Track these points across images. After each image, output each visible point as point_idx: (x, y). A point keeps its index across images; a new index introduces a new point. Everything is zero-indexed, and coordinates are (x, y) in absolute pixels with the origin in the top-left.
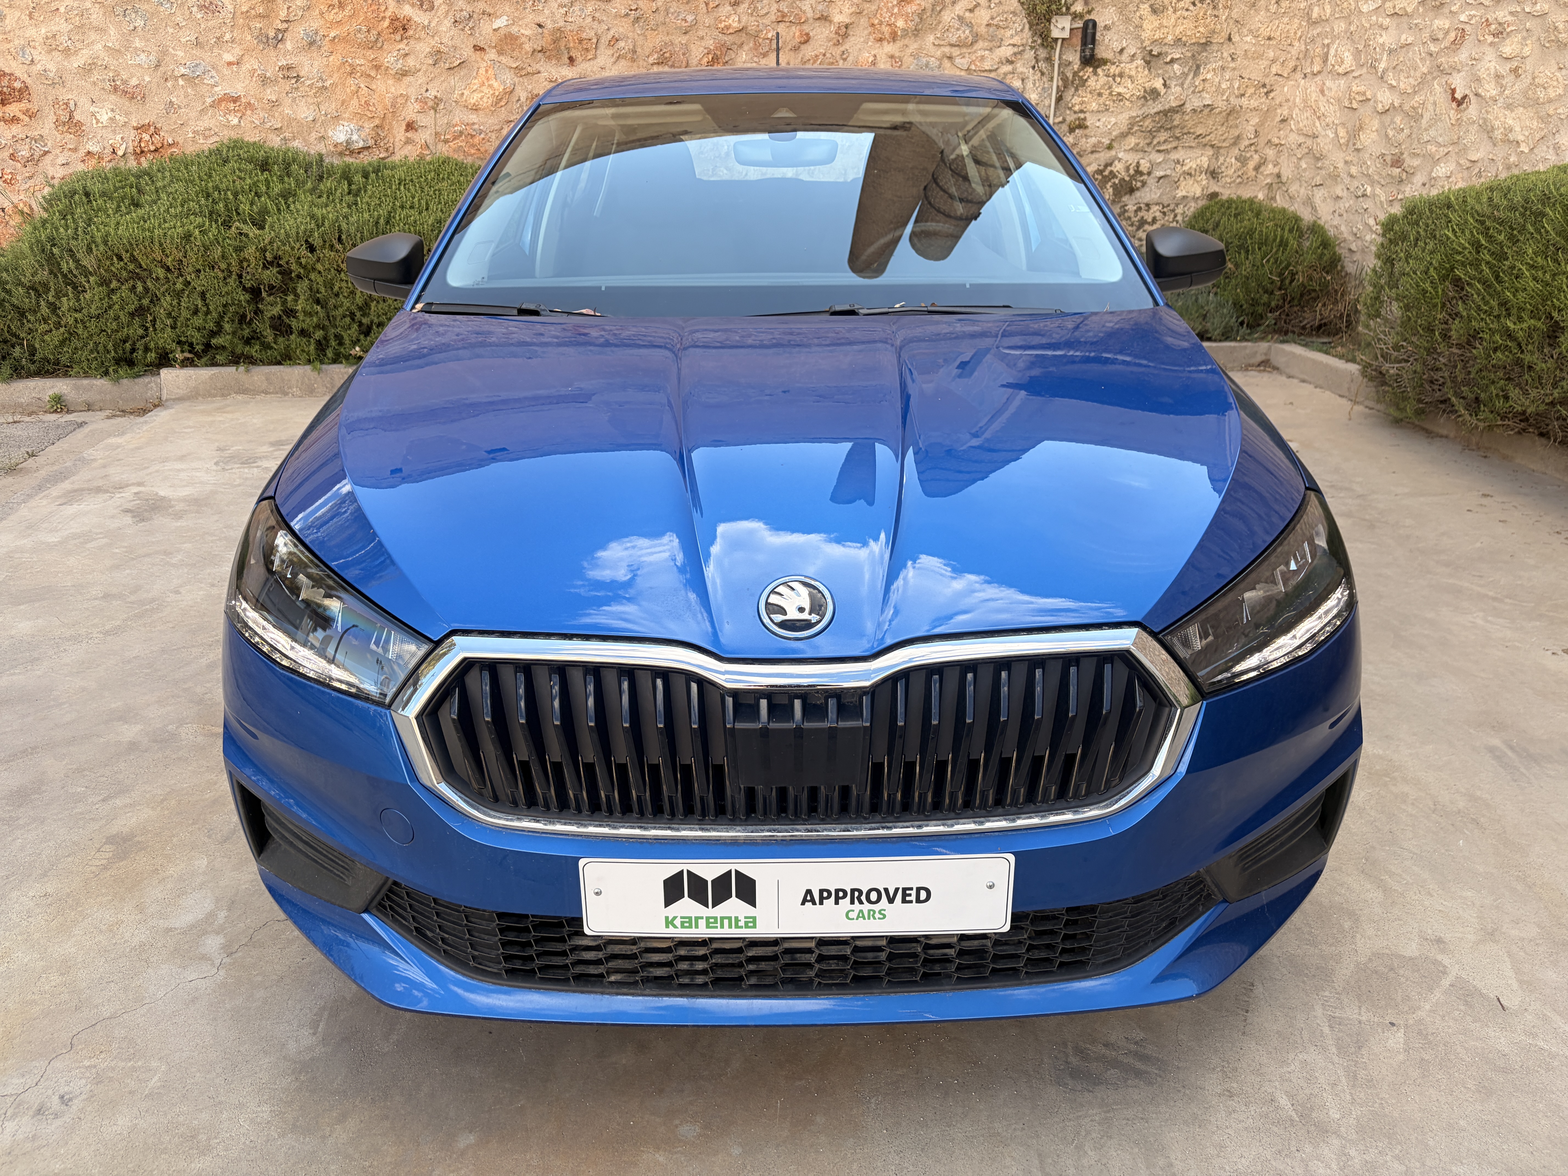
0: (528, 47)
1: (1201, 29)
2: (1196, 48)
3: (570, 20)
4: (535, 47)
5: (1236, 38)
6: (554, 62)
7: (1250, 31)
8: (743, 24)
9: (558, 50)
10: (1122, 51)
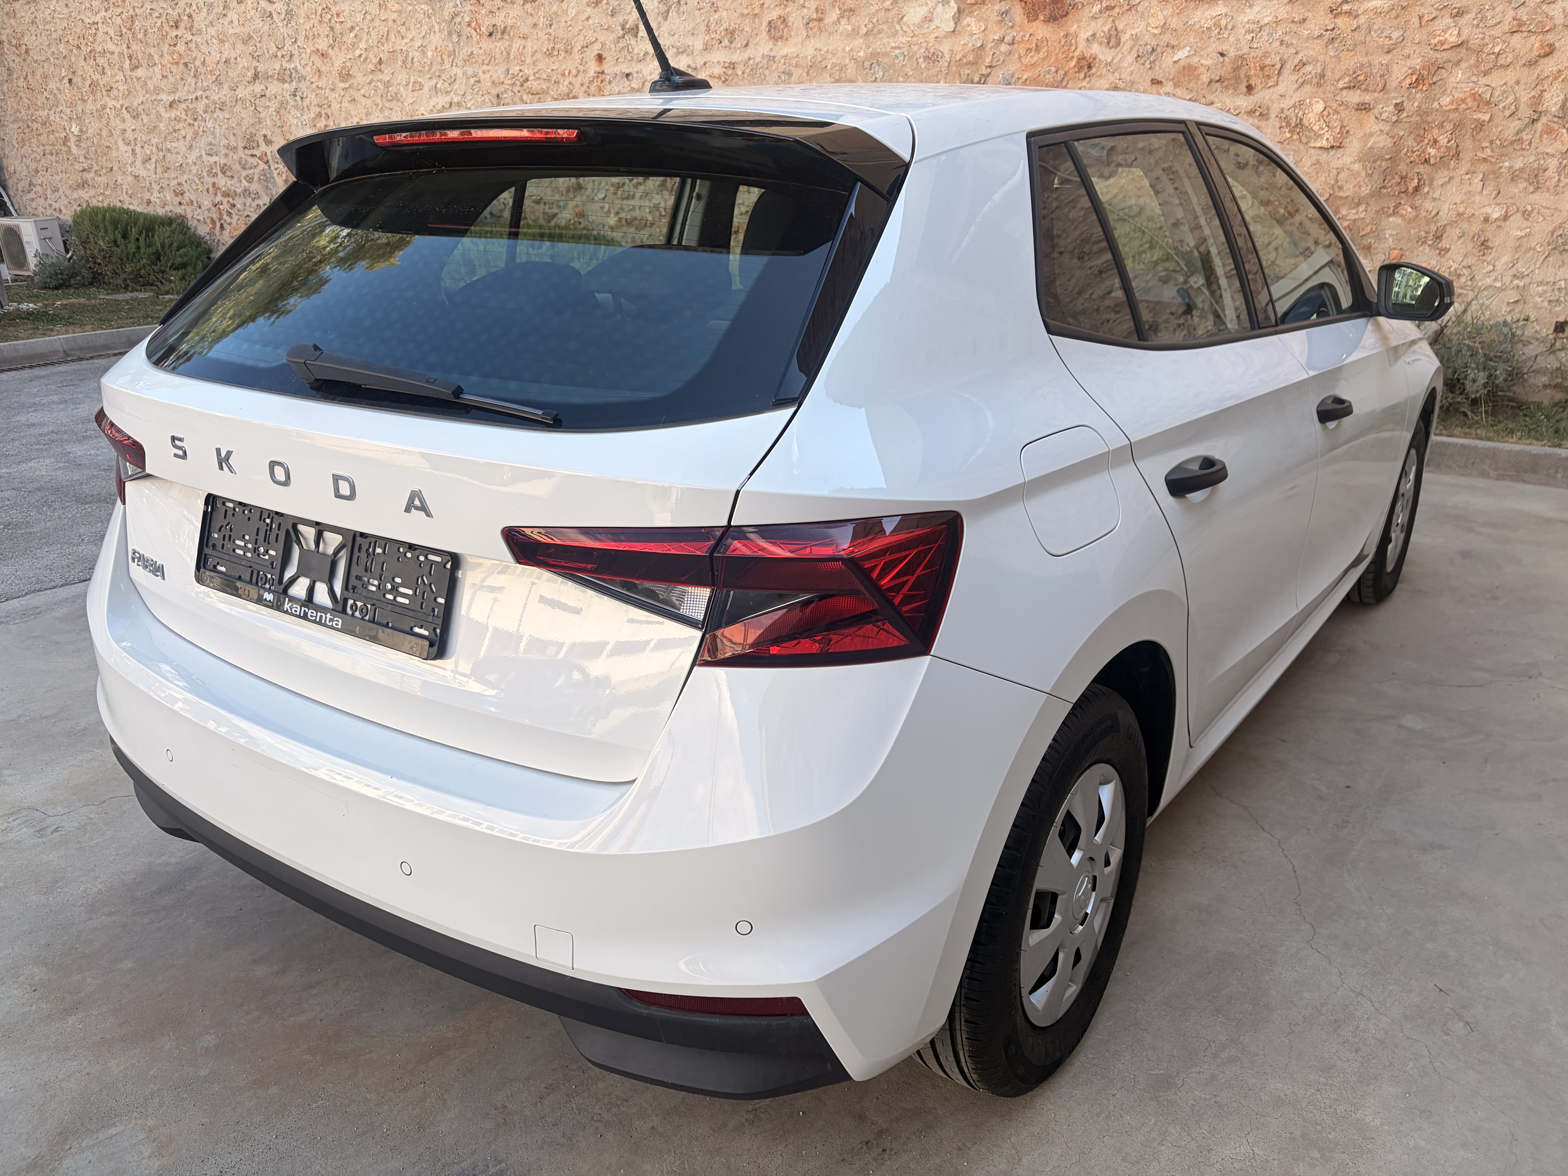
0: (1205, 78)
3: (1255, 46)
4: (1213, 77)
6: (1230, 92)
8: (1463, 38)
9: (1237, 79)
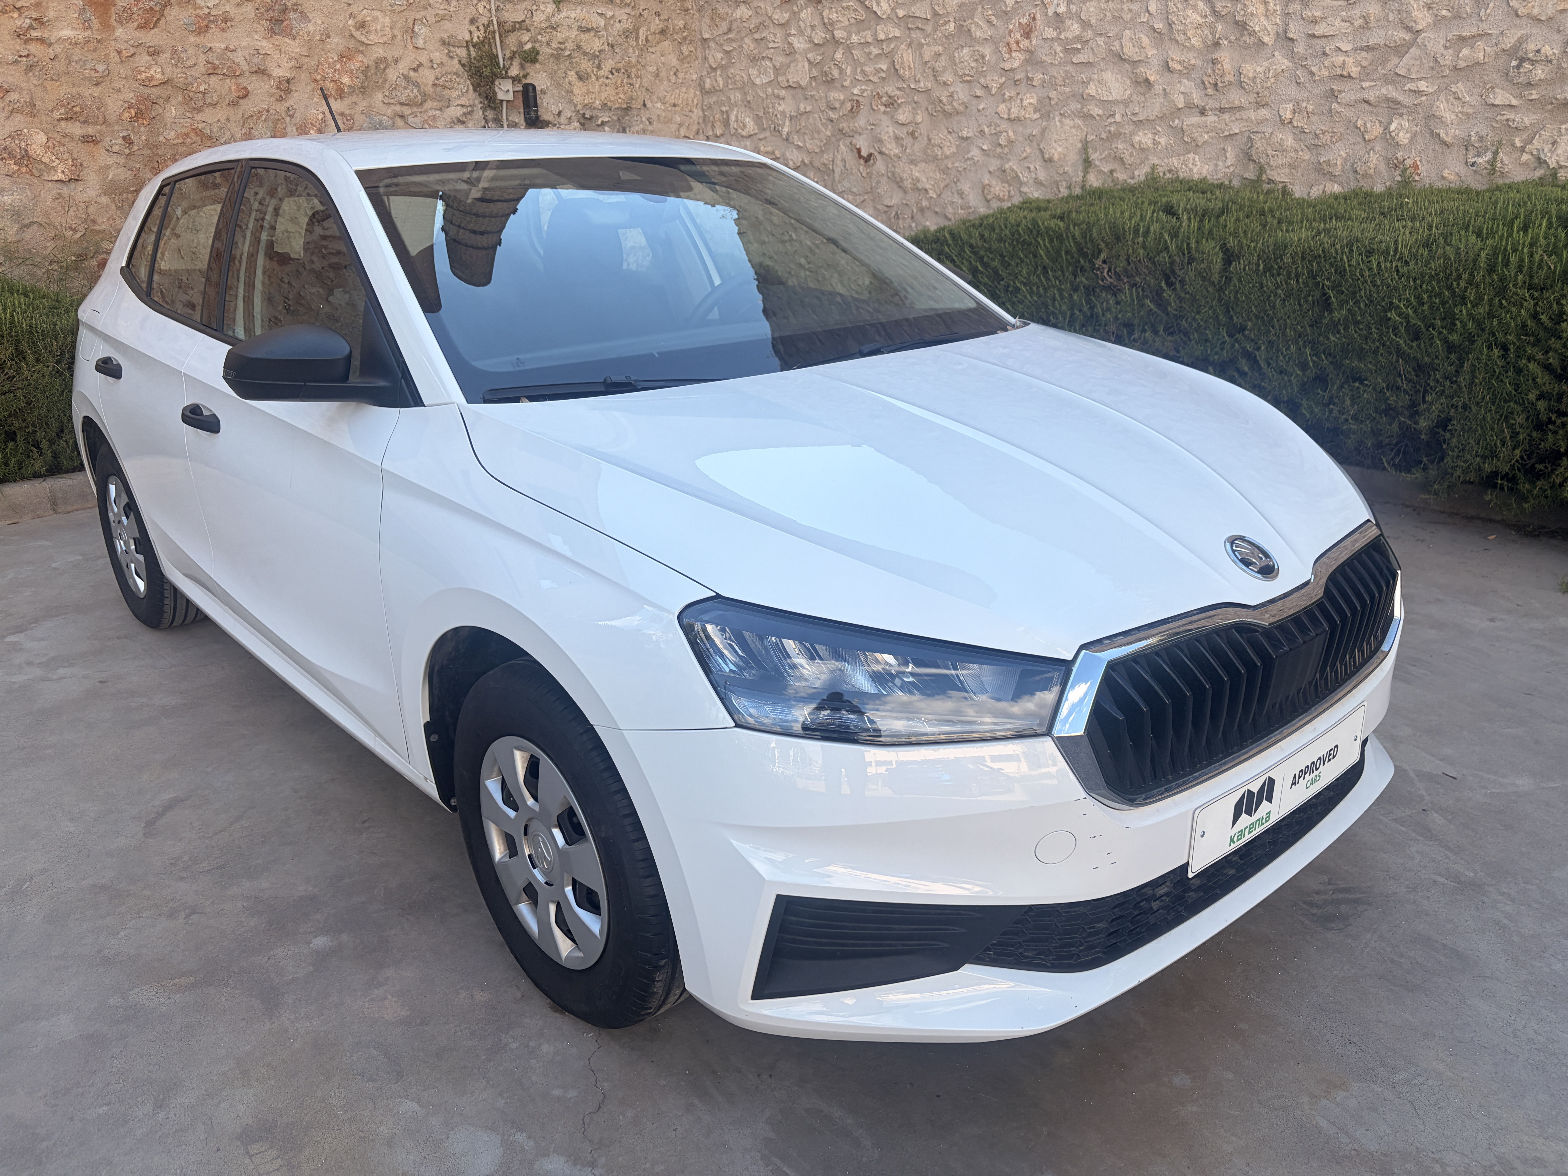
1: (622, 96)
2: (619, 112)
5: (649, 104)
7: (658, 98)
10: (559, 113)
